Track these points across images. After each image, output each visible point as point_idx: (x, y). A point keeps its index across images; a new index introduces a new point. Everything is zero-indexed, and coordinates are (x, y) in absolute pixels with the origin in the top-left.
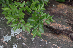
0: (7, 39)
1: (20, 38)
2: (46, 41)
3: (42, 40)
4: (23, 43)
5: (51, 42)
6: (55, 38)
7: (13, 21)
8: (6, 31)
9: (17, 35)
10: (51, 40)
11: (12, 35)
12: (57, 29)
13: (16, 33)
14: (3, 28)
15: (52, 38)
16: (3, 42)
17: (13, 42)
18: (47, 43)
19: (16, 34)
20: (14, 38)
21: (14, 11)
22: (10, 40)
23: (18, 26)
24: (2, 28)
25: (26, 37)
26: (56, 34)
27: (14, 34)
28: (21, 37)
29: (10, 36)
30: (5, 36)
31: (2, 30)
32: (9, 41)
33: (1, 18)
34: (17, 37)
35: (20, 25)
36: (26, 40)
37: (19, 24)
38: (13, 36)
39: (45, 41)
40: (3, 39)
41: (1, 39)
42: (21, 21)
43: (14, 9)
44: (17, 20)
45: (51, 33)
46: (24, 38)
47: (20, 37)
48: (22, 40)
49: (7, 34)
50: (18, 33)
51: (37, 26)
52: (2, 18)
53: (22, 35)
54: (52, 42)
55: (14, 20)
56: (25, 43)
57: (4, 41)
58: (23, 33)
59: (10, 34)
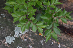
0: (9, 40)
1: (26, 40)
2: (59, 43)
3: (53, 42)
4: (30, 46)
5: (65, 44)
6: (69, 39)
7: (20, 19)
8: (8, 31)
9: (22, 36)
10: (65, 42)
11: (16, 35)
12: (71, 28)
13: (21, 33)
14: (5, 27)
15: (66, 40)
16: (5, 45)
17: (17, 44)
18: (59, 46)
19: (20, 35)
20: (18, 39)
21: (21, 5)
22: (14, 42)
23: (27, 25)
24: (3, 27)
25: (34, 38)
26: (69, 34)
27: (19, 35)
28: (27, 38)
29: (13, 36)
30: (7, 37)
31: (3, 29)
32: (12, 43)
33: (1, 15)
34: (21, 38)
35: (30, 24)
36: (33, 42)
37: (28, 23)
38: (16, 37)
39: (57, 43)
40: (4, 41)
41: (2, 40)
42: (30, 19)
43: (21, 3)
44: (25, 17)
45: (63, 33)
46: (30, 39)
47: (25, 38)
48: (29, 42)
49: (9, 34)
50: (23, 34)
51: (51, 26)
52: (3, 14)
53: (28, 36)
54: (67, 45)
55: (22, 17)
56: (31, 45)
57: (6, 43)
58: (29, 33)
59: (13, 35)
